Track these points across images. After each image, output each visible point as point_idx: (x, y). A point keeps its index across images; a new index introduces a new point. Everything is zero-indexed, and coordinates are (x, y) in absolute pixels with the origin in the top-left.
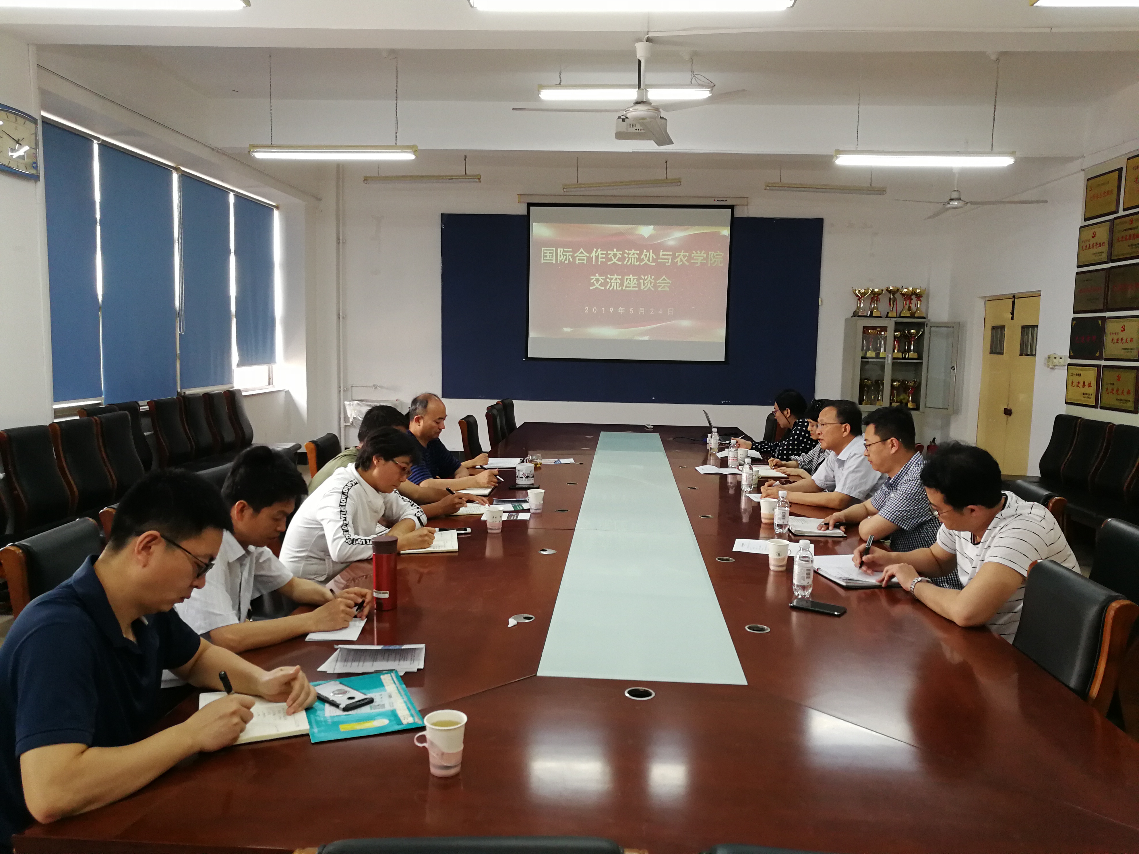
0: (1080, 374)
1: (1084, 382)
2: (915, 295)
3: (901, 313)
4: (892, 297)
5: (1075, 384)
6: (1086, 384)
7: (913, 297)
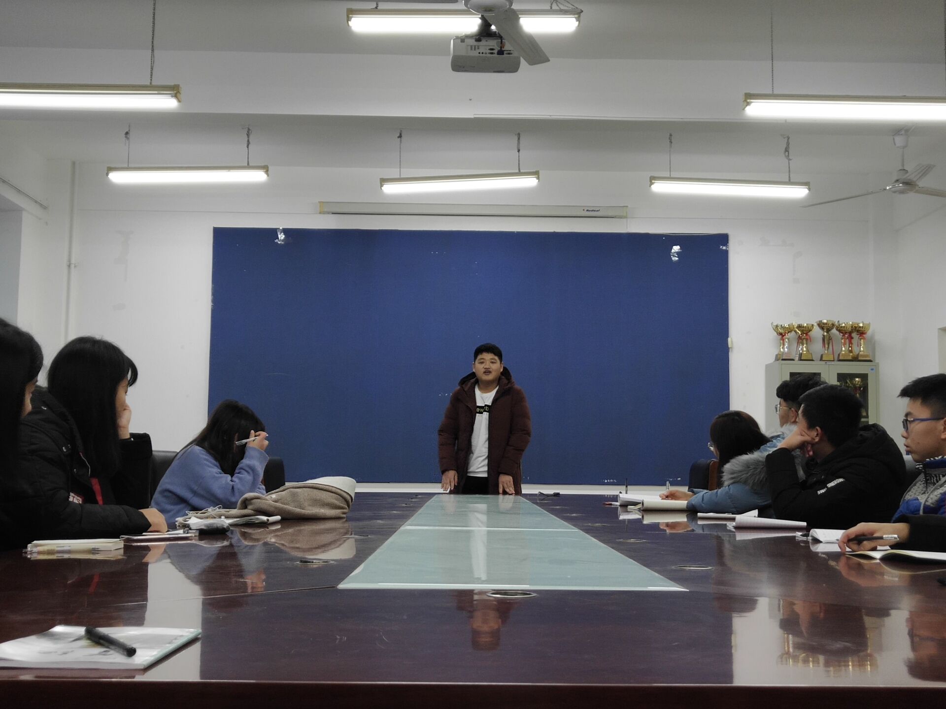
2: (855, 332)
3: (839, 355)
4: (825, 334)
7: (854, 335)
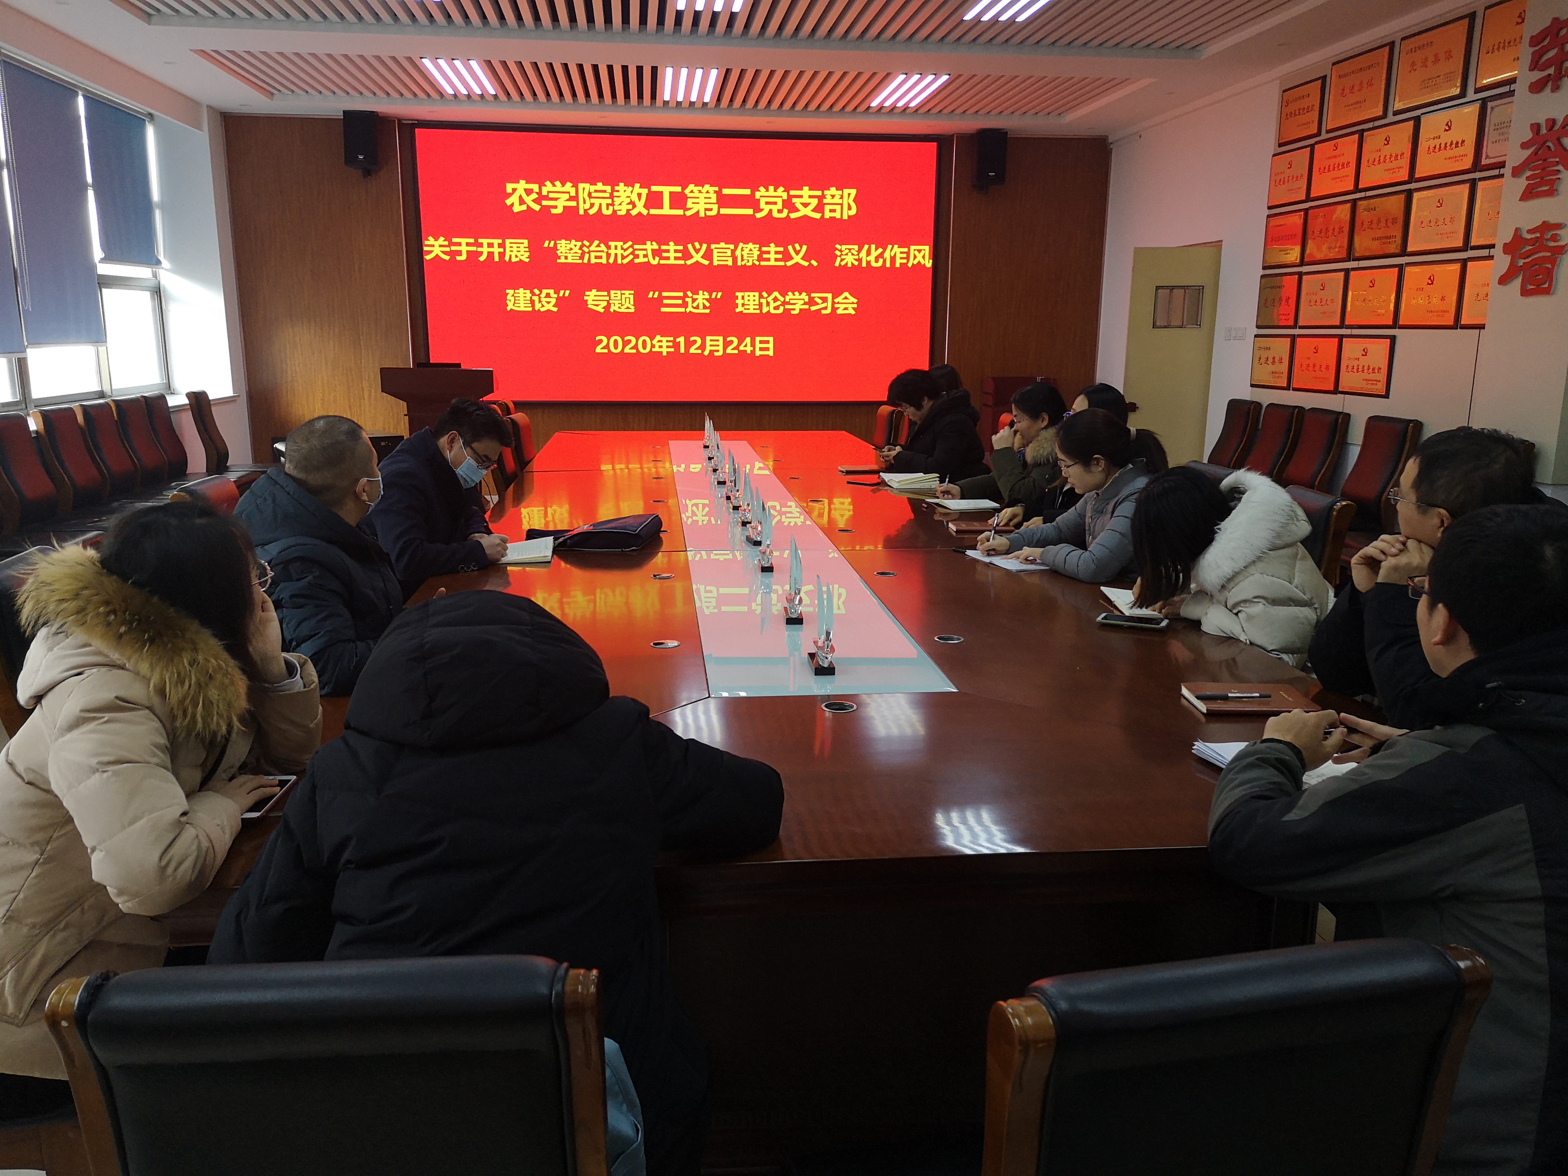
0: (1270, 348)
1: (1274, 358)
5: (1263, 360)
6: (1277, 360)
